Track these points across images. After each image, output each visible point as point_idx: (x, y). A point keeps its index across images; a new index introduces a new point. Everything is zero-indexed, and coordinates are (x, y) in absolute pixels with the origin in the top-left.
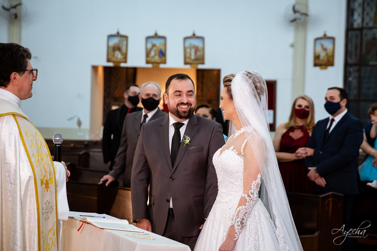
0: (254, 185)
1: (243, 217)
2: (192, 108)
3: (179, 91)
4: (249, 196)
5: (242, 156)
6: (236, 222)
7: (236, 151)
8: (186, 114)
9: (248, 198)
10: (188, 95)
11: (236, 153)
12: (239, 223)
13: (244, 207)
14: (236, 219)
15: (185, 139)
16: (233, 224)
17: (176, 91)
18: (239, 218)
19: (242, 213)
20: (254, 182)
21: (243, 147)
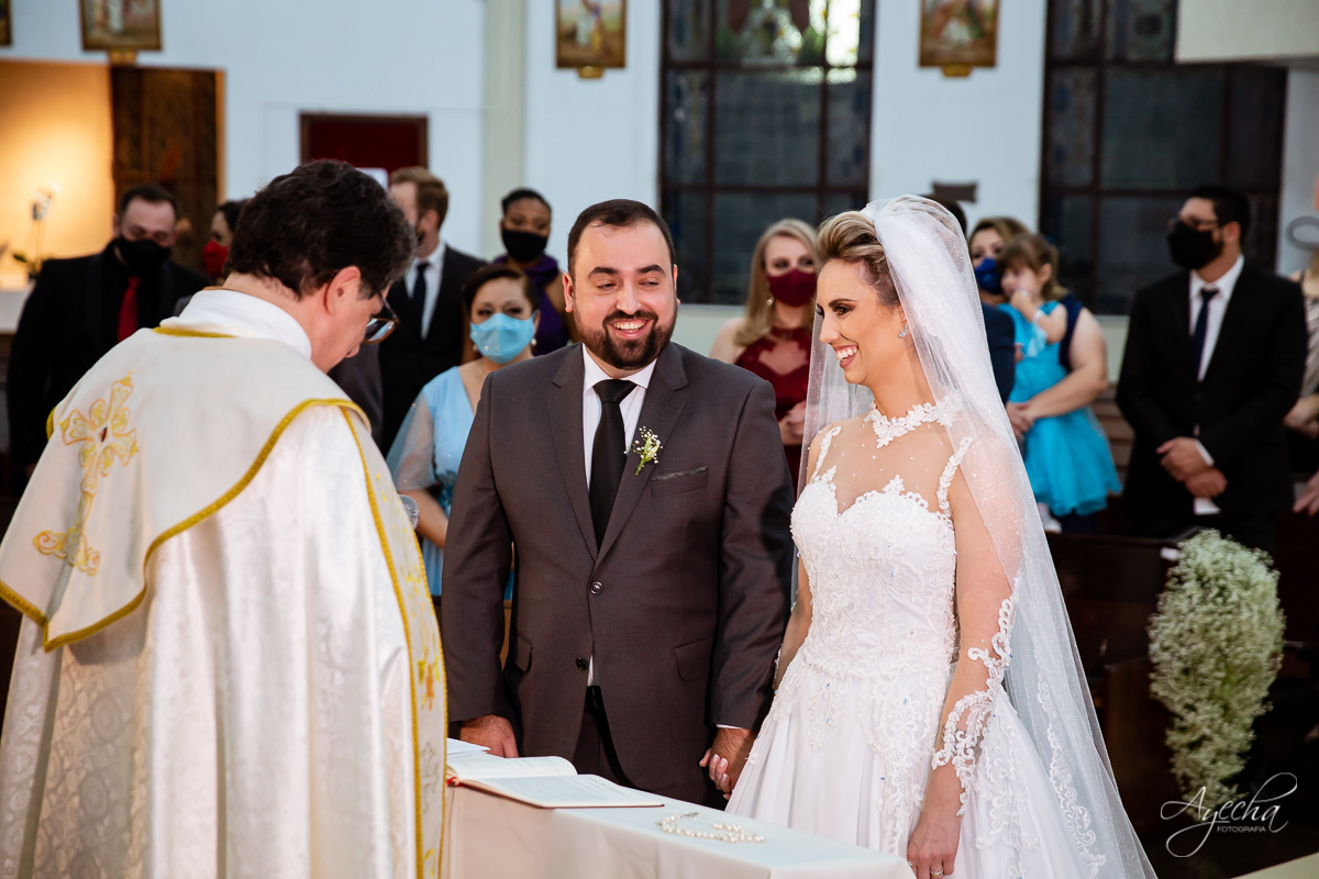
0: (1006, 614)
1: (981, 731)
2: (660, 328)
3: (609, 271)
4: (994, 654)
5: (942, 511)
6: (960, 751)
7: (919, 496)
8: (638, 353)
9: (990, 663)
10: (642, 283)
11: (922, 505)
12: (971, 752)
13: (980, 695)
14: (957, 741)
15: (643, 443)
16: (947, 760)
17: (599, 270)
18: (969, 737)
19: (977, 717)
20: (1004, 604)
21: (946, 480)
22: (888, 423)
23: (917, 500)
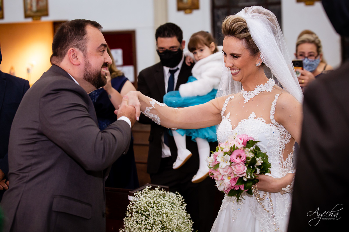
5: (272, 123)
11: (263, 122)
21: (272, 112)
22: (247, 93)
23: (261, 120)
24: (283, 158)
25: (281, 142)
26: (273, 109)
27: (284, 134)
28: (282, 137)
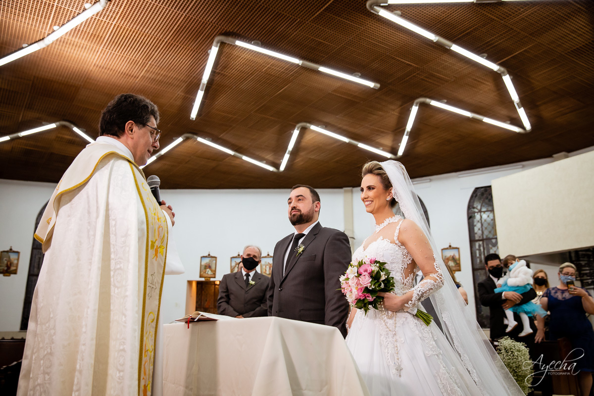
11: (388, 242)
21: (396, 234)
23: (387, 240)
24: (404, 276)
25: (403, 261)
26: (397, 231)
27: (407, 255)
28: (404, 257)
